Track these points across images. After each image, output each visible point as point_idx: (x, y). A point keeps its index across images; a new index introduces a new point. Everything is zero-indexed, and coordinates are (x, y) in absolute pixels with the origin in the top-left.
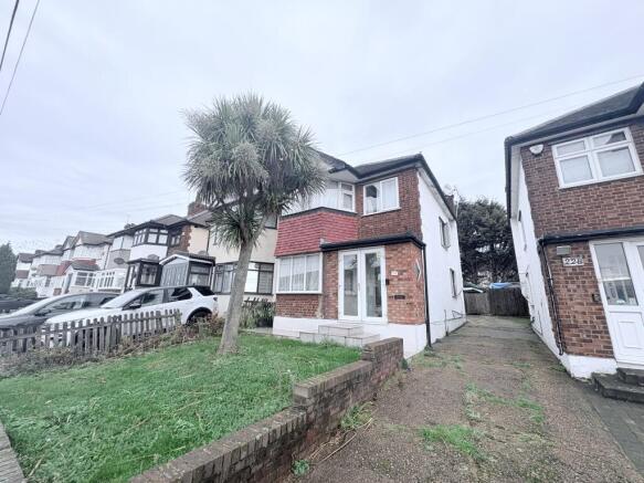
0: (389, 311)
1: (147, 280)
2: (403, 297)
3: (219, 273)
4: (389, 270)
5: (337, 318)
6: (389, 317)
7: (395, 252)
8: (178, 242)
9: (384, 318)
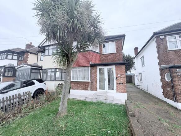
0: (117, 88)
1: (8, 74)
2: (122, 84)
3: (44, 73)
4: (117, 74)
5: (97, 90)
6: (117, 90)
7: (119, 68)
8: (22, 59)
9: (115, 91)
